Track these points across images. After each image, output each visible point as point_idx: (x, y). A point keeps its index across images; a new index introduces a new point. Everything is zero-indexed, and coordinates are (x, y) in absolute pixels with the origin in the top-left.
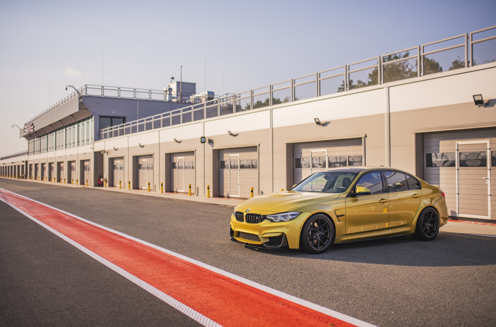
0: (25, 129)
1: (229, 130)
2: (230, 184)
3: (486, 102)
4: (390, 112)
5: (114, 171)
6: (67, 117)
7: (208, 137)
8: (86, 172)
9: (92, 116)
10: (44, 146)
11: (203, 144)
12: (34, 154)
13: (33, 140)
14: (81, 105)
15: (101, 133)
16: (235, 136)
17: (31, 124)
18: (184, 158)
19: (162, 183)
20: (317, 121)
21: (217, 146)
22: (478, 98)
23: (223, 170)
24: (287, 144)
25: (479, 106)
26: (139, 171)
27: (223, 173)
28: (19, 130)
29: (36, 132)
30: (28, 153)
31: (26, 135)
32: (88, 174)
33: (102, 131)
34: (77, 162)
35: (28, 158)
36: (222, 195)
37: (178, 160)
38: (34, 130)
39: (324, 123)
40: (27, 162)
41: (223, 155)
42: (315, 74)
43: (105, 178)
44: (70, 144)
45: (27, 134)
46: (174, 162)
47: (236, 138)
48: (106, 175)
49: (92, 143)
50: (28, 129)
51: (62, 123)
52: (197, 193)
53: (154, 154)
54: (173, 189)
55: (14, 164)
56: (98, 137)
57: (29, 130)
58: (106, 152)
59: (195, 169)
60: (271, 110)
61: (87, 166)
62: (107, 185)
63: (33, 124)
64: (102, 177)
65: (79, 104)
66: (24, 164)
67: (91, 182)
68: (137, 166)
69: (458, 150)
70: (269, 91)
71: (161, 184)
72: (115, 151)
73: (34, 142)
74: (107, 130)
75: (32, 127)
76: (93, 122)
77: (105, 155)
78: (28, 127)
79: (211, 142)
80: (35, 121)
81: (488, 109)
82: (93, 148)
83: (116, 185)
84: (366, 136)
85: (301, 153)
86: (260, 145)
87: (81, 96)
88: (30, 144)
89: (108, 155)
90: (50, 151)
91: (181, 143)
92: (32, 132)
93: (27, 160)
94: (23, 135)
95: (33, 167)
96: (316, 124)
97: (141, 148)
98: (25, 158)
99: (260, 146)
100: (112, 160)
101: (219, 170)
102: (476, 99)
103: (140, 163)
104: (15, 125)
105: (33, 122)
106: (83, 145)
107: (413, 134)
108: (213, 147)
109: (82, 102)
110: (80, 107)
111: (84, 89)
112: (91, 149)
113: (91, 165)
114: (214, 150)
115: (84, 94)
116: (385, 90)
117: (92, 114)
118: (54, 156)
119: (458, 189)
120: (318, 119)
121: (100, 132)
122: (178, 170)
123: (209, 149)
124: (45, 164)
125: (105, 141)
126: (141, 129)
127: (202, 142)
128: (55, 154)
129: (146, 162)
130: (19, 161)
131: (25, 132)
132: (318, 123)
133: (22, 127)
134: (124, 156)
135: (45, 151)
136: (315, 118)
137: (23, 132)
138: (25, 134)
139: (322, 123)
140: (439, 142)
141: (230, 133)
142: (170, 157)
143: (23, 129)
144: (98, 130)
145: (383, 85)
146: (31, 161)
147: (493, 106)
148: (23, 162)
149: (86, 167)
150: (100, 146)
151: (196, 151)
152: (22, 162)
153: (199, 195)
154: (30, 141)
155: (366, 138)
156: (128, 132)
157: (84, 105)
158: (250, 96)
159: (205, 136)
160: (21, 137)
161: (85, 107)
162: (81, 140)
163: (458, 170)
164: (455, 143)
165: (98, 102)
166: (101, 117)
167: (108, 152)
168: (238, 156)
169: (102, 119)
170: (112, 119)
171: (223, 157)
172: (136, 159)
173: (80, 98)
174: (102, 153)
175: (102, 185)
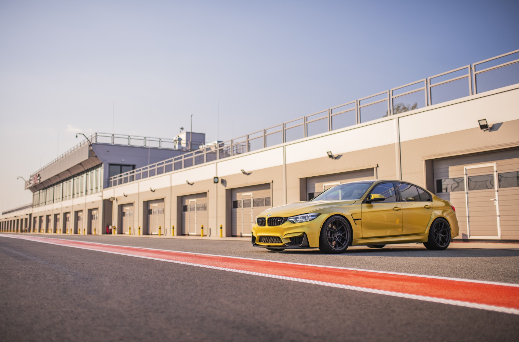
0: (30, 180)
1: (242, 169)
2: (243, 223)
3: (490, 126)
4: (401, 141)
5: (123, 218)
6: (76, 166)
7: (221, 177)
8: (93, 221)
9: (101, 164)
10: (50, 197)
11: (216, 184)
12: (39, 206)
13: (38, 192)
14: (91, 152)
15: (111, 181)
16: (248, 174)
17: (37, 175)
18: (197, 200)
19: (174, 226)
20: (330, 154)
21: (230, 186)
22: (483, 123)
23: (236, 210)
24: (301, 179)
25: (484, 131)
26: (149, 216)
27: (236, 212)
28: (24, 182)
29: (42, 183)
30: (32, 206)
31: (31, 187)
32: (96, 223)
33: (111, 179)
34: (84, 211)
35: (33, 211)
36: (235, 235)
37: (190, 203)
38: (40, 181)
39: (336, 156)
40: (31, 215)
41: (236, 194)
42: (327, 111)
43: (113, 225)
44: (78, 193)
45: (33, 185)
46: (186, 205)
47: (249, 176)
48: (115, 222)
49: (101, 190)
50: (34, 180)
51: (70, 172)
52: (209, 234)
53: (165, 198)
54: (185, 232)
55: (17, 218)
56: (107, 184)
57: (35, 182)
58: (115, 199)
59: (207, 211)
60: (284, 147)
61: (94, 215)
63: (39, 175)
64: (111, 225)
65: (89, 151)
66: (28, 217)
67: (98, 231)
68: (147, 212)
69: (466, 174)
70: (282, 129)
71: (172, 227)
72: (125, 197)
73: (39, 193)
74: (117, 177)
75: (39, 178)
76: (103, 170)
77: (114, 202)
78: (34, 178)
79: (224, 182)
80: (41, 172)
81: (493, 133)
82: (102, 196)
83: (125, 232)
84: (378, 166)
85: (314, 188)
86: (273, 181)
87: (91, 143)
88: (35, 196)
89: (117, 202)
90: (56, 202)
91: (194, 185)
92: (38, 183)
93: (31, 212)
94: (28, 187)
95: (38, 220)
96: (328, 157)
97: (152, 192)
98: (29, 211)
99: (273, 183)
100: (121, 207)
101: (232, 210)
102: (481, 124)
103: (151, 208)
104: (20, 177)
105: (39, 173)
106: (92, 193)
107: (423, 161)
108: (226, 186)
109: (92, 150)
110: (90, 154)
111: (94, 137)
112: (99, 197)
113: (99, 215)
114: (226, 190)
115: (94, 142)
116: (395, 121)
117: (102, 162)
118: (60, 207)
119: (469, 212)
120: (330, 152)
121: (109, 179)
122: (190, 213)
123: (222, 190)
124: (50, 215)
125: (114, 188)
126: (152, 174)
127: (215, 182)
128: (62, 205)
129: (157, 207)
130: (22, 214)
131: (30, 183)
132: (331, 156)
133: (27, 179)
134: (134, 202)
135: (50, 202)
136: (328, 151)
137: (28, 183)
138: (31, 185)
139: (335, 156)
140: (448, 168)
141: (243, 172)
142: (181, 199)
143: (29, 181)
144: (107, 178)
145: (392, 116)
146: (35, 213)
147: (497, 130)
148: (27, 214)
150: (108, 194)
151: (209, 193)
152: (25, 215)
153: (211, 236)
154: (35, 193)
155: (378, 168)
156: (138, 177)
157: (94, 153)
158: (263, 135)
159: (218, 176)
160: (25, 189)
161: (94, 155)
162: (89, 189)
163: (467, 193)
164: (463, 168)
165: (108, 150)
166: (111, 165)
167: (118, 199)
168: (251, 195)
169: (111, 167)
170: (122, 167)
171: (236, 197)
172: (147, 204)
173: (90, 145)
174: (111, 200)
175: (111, 233)
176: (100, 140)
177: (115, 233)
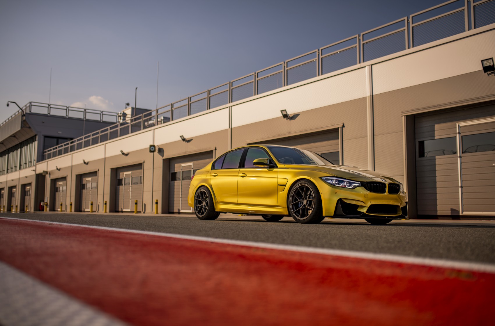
2: (181, 198)
5: (56, 194)
6: (9, 138)
7: (158, 146)
8: (27, 198)
9: (36, 135)
11: (152, 154)
14: (24, 124)
15: (45, 154)
16: (188, 141)
18: (132, 173)
19: (106, 202)
21: (167, 155)
23: (174, 183)
26: (82, 191)
27: (174, 186)
32: (29, 200)
33: (46, 152)
34: (17, 187)
36: (172, 211)
37: (124, 176)
41: (175, 165)
43: (45, 201)
44: (12, 168)
46: (121, 178)
47: (189, 143)
48: (47, 198)
49: (34, 165)
52: (144, 211)
53: (98, 170)
54: (118, 209)
56: (41, 158)
58: (48, 173)
59: (142, 184)
60: (230, 108)
62: (48, 209)
64: (43, 201)
65: (22, 122)
67: (31, 208)
68: (80, 186)
70: (228, 89)
71: (104, 203)
72: (57, 171)
76: (37, 142)
77: (47, 176)
79: (161, 151)
82: (35, 171)
83: (57, 209)
86: (217, 149)
87: (24, 113)
89: (50, 177)
91: (129, 155)
97: (85, 165)
99: (216, 151)
100: (54, 182)
101: (169, 183)
103: (84, 183)
106: (25, 168)
108: (163, 156)
109: (25, 121)
110: (23, 125)
111: (28, 107)
112: (32, 171)
113: (32, 190)
114: (164, 160)
115: (28, 112)
116: (367, 69)
117: (36, 134)
121: (44, 152)
122: (124, 187)
123: (159, 160)
125: (48, 161)
127: (151, 151)
129: (91, 181)
134: (67, 176)
141: (183, 138)
142: (116, 172)
144: (41, 151)
145: (364, 64)
149: (27, 192)
150: (41, 167)
151: (145, 163)
156: (73, 149)
157: (27, 123)
159: (155, 145)
161: (28, 126)
162: (23, 163)
165: (43, 121)
166: (46, 137)
167: (51, 173)
168: (191, 165)
169: (46, 139)
170: (58, 140)
171: (174, 168)
172: (80, 177)
173: (23, 116)
174: (43, 174)
175: (43, 210)
176: (34, 110)
177: (47, 210)
